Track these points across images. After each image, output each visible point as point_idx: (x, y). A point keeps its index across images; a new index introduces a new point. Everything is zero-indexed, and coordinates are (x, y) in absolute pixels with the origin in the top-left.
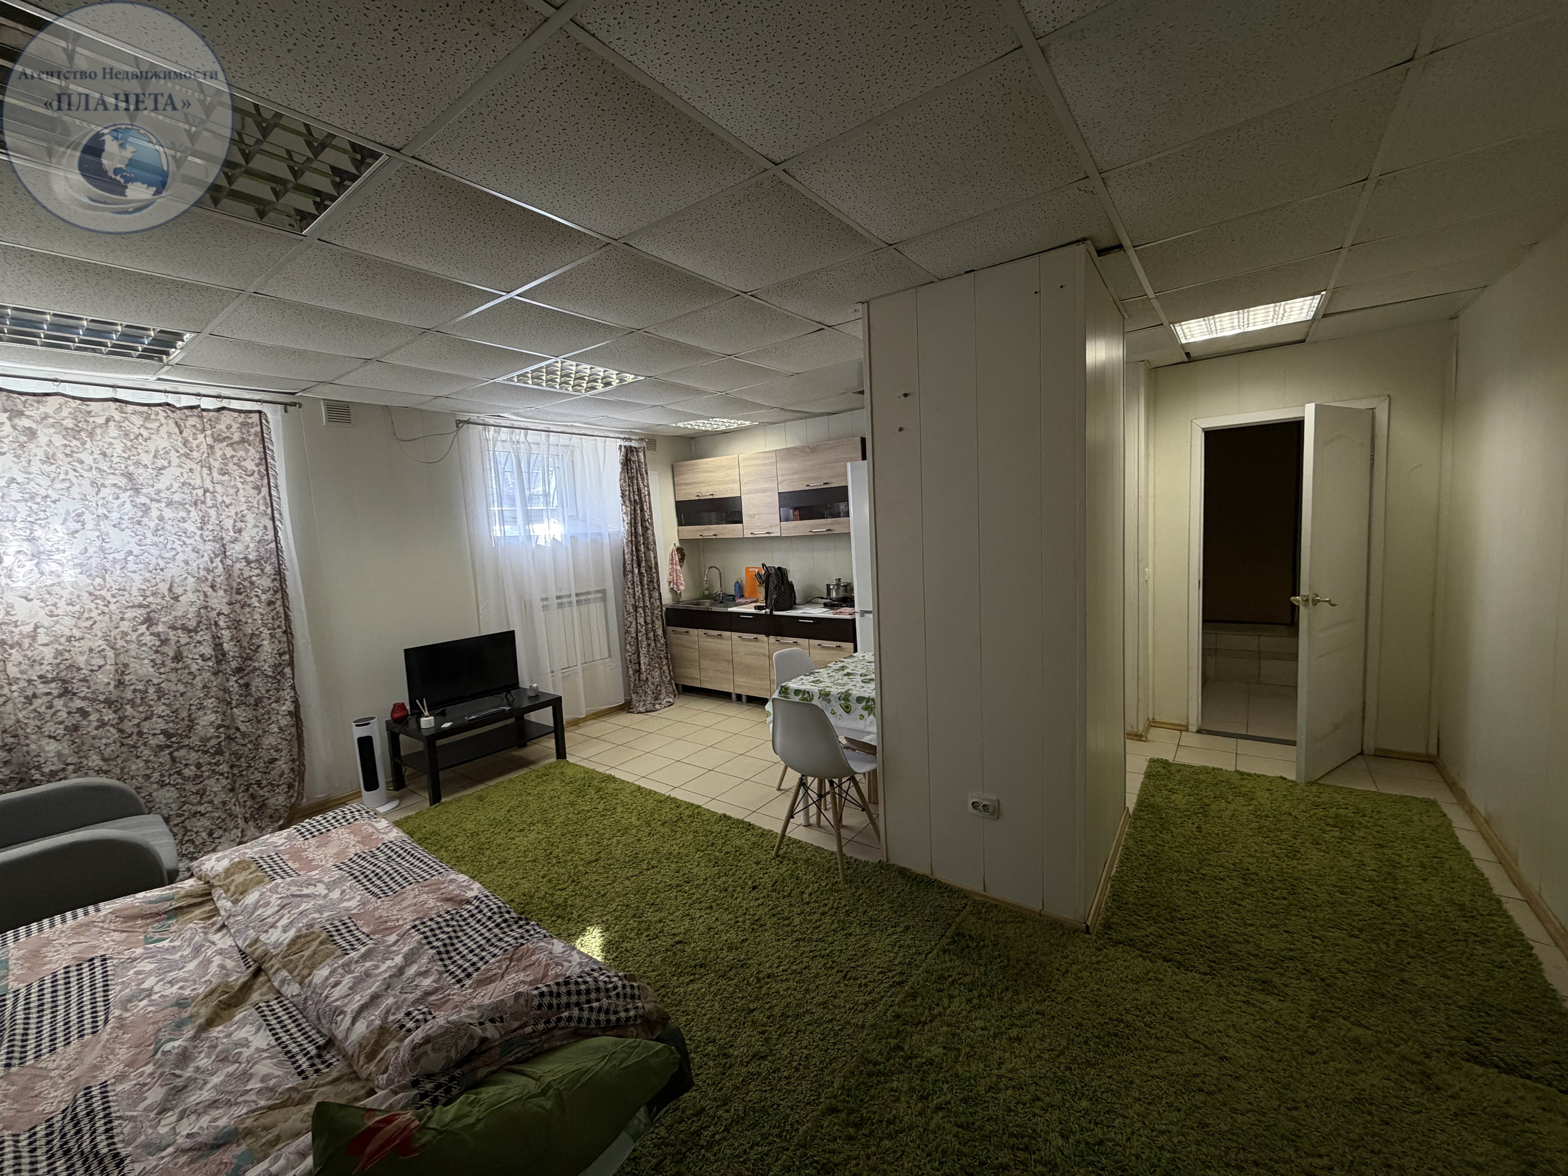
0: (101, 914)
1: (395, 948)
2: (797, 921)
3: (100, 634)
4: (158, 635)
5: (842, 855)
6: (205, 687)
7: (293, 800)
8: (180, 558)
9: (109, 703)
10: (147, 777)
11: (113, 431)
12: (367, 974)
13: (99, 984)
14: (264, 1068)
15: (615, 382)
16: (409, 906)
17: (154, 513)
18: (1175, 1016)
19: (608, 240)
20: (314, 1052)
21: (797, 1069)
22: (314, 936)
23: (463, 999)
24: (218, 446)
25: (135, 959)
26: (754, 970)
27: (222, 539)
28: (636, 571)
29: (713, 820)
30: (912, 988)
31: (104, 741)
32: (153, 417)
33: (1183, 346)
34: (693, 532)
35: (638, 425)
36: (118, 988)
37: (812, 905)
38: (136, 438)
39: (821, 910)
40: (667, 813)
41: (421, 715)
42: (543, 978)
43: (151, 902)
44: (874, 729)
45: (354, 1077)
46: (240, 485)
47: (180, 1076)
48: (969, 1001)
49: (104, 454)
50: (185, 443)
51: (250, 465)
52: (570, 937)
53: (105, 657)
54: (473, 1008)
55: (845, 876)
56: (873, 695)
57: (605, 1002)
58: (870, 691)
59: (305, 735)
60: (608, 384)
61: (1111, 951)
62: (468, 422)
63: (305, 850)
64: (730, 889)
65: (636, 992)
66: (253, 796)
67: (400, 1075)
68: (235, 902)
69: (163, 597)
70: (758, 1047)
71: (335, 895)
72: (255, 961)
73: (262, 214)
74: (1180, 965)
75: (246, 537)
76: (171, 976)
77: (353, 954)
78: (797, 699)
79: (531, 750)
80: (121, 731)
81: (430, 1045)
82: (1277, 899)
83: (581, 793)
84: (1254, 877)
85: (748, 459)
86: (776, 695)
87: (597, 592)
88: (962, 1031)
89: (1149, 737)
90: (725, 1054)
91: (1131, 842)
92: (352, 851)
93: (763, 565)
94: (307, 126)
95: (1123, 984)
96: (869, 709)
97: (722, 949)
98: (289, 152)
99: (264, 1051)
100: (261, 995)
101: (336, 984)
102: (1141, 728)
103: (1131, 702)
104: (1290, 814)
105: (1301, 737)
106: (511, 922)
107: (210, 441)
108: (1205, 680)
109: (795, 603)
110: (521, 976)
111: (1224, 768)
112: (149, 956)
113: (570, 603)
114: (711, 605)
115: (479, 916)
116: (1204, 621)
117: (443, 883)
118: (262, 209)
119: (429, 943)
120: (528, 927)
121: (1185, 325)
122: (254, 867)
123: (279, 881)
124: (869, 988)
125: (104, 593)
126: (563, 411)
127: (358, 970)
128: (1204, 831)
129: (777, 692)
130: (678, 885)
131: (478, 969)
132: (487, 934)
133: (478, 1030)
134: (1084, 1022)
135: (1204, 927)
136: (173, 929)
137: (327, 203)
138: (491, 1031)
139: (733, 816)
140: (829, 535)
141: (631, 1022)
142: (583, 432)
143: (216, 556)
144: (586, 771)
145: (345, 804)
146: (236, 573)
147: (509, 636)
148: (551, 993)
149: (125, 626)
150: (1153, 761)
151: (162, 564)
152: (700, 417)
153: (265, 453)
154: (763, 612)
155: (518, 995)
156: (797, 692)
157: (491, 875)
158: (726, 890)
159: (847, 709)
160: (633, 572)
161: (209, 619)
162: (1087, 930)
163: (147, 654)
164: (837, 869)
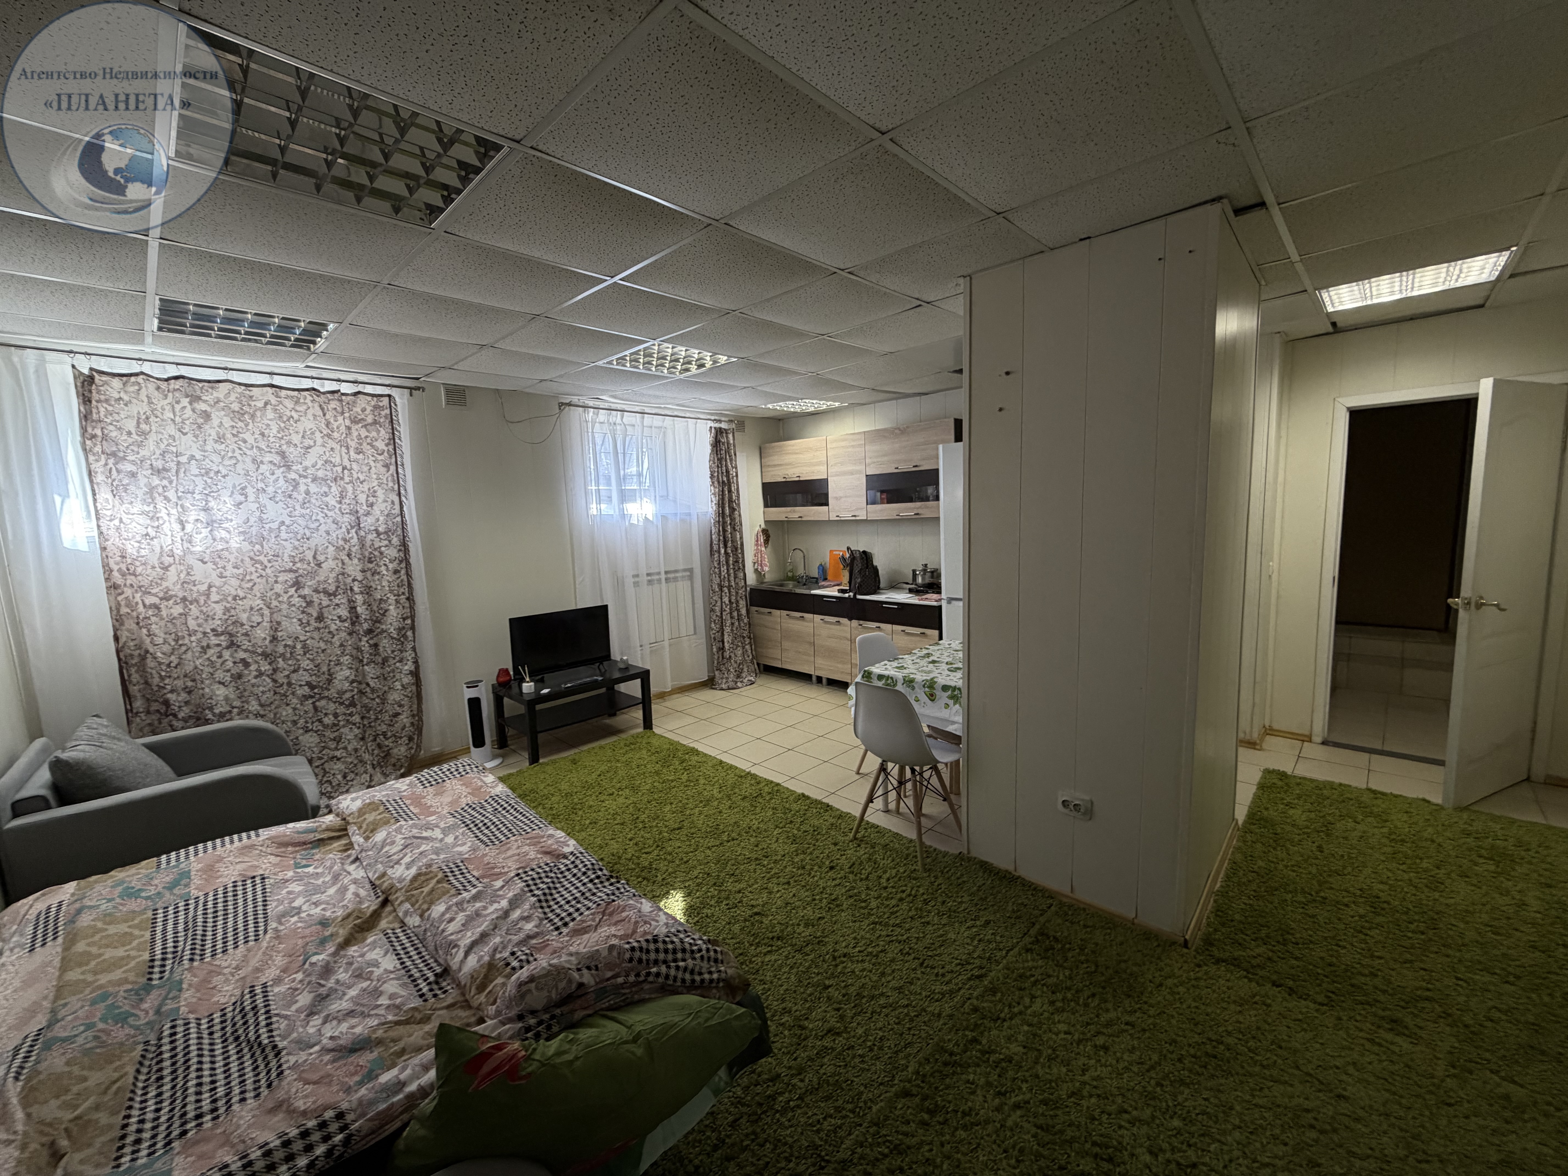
0: (261, 839)
1: (501, 893)
2: (874, 904)
3: (259, 595)
4: (304, 597)
5: (922, 843)
6: (341, 645)
7: (413, 751)
8: (323, 528)
9: (265, 655)
10: (295, 723)
11: (270, 414)
12: (478, 914)
13: (260, 899)
14: (392, 987)
15: (709, 364)
16: (513, 855)
17: (302, 488)
18: (1283, 1044)
19: (709, 221)
20: (432, 979)
21: (871, 1050)
22: (431, 875)
23: (560, 945)
24: (354, 427)
25: (287, 881)
26: (830, 948)
27: (357, 512)
28: (723, 551)
29: (791, 798)
30: (991, 983)
31: (261, 689)
32: (302, 401)
33: (1328, 315)
34: (779, 513)
35: (728, 407)
36: (274, 904)
37: (890, 890)
38: (288, 420)
39: (899, 896)
40: (747, 788)
41: (522, 680)
42: (632, 934)
43: (299, 833)
44: (959, 719)
45: (466, 1005)
46: (372, 464)
47: (323, 986)
48: (1052, 1003)
49: (263, 434)
50: (328, 424)
51: (381, 445)
52: (655, 898)
53: (262, 615)
54: (571, 955)
55: (924, 865)
56: (960, 684)
57: (690, 962)
58: (956, 679)
59: (423, 692)
60: (701, 366)
61: (1212, 969)
62: (569, 404)
63: (424, 797)
64: (808, 867)
65: (720, 956)
66: (379, 746)
67: (507, 1008)
68: (367, 838)
69: (309, 564)
70: (833, 1022)
71: (450, 839)
72: (383, 892)
73: (397, 210)
74: (1291, 991)
75: (376, 511)
76: (315, 898)
77: (465, 894)
78: (880, 684)
79: (622, 719)
80: (275, 681)
81: (533, 985)
82: (1413, 932)
83: (666, 763)
84: (1385, 905)
85: (835, 441)
86: (858, 679)
87: (685, 570)
88: (1045, 1032)
89: (1264, 746)
90: (800, 1026)
91: (1239, 857)
92: (464, 801)
93: (848, 548)
94: (438, 123)
95: (1224, 1005)
96: (955, 698)
97: (799, 925)
98: (422, 149)
99: (392, 972)
100: (388, 923)
101: (451, 920)
102: (1255, 735)
103: (1245, 707)
104: (1433, 841)
105: (1452, 756)
106: (604, 878)
107: (348, 422)
108: (1335, 688)
109: (879, 588)
110: (613, 930)
111: (1354, 784)
112: (299, 879)
113: (659, 581)
114: (795, 586)
115: (575, 871)
116: (1338, 622)
117: (543, 837)
118: (397, 205)
119: (531, 891)
120: (618, 885)
121: (1333, 291)
122: (382, 808)
123: (403, 823)
124: (947, 979)
125: (262, 558)
126: (657, 393)
127: (470, 909)
128: (1326, 851)
129: (860, 676)
130: (756, 859)
131: (573, 920)
132: (582, 888)
133: (576, 975)
134: (1179, 1039)
135: (1322, 955)
136: (317, 857)
137: (453, 196)
138: (587, 978)
139: (811, 795)
140: (917, 520)
141: (714, 985)
142: (676, 413)
143: (352, 527)
144: (671, 742)
145: (455, 758)
146: (368, 543)
147: (603, 610)
148: (641, 949)
149: (278, 588)
150: (1267, 772)
151: (308, 534)
152: (790, 398)
153: (393, 434)
154: (847, 595)
155: (612, 947)
156: (880, 677)
157: (583, 834)
158: (804, 868)
159: (932, 697)
160: (719, 552)
161: (345, 585)
162: (1186, 944)
163: (296, 614)
164: (916, 857)
